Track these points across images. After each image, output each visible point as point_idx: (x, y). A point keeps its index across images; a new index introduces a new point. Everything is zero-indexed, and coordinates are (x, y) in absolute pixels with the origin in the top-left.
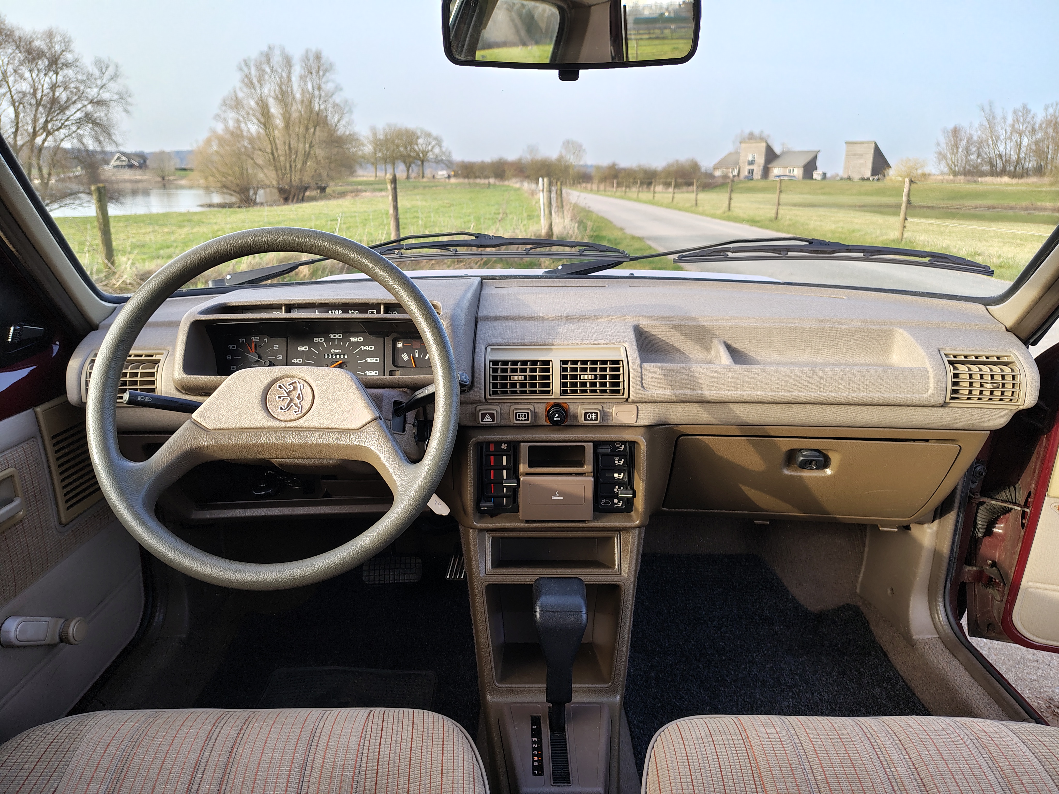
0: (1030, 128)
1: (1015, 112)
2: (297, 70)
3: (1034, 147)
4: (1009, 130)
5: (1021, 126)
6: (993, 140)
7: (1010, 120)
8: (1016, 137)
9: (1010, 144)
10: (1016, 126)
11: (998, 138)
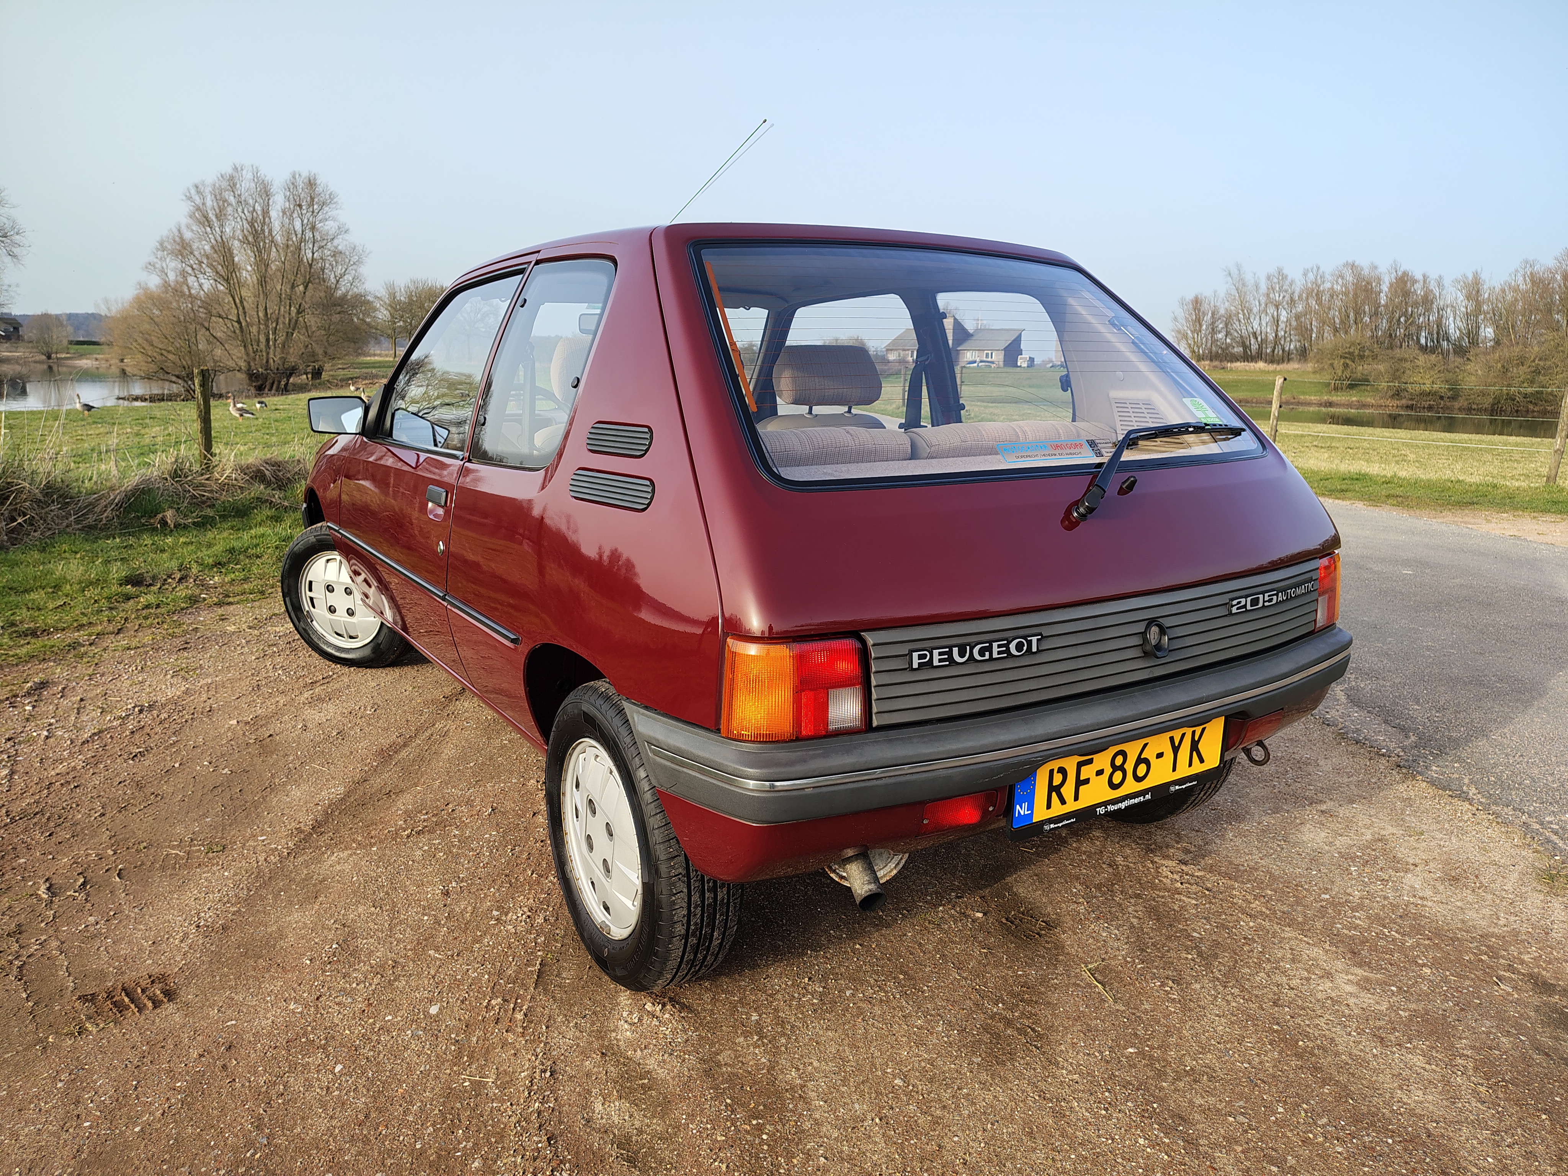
0: (1287, 298)
1: (1269, 278)
2: (279, 202)
3: (1294, 323)
4: (1263, 300)
5: (1277, 295)
6: (1244, 314)
7: (1263, 288)
8: (1271, 310)
9: (1266, 319)
10: (1271, 295)
11: (1250, 311)
